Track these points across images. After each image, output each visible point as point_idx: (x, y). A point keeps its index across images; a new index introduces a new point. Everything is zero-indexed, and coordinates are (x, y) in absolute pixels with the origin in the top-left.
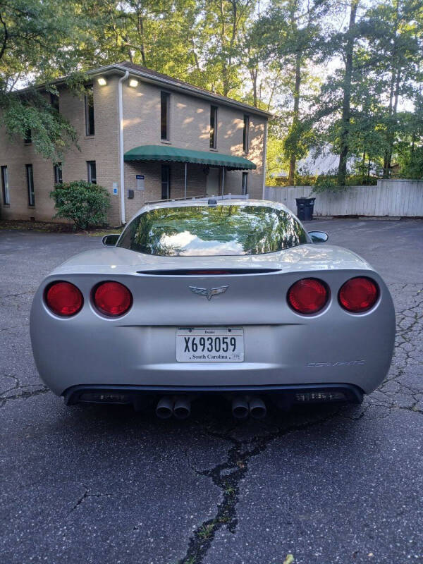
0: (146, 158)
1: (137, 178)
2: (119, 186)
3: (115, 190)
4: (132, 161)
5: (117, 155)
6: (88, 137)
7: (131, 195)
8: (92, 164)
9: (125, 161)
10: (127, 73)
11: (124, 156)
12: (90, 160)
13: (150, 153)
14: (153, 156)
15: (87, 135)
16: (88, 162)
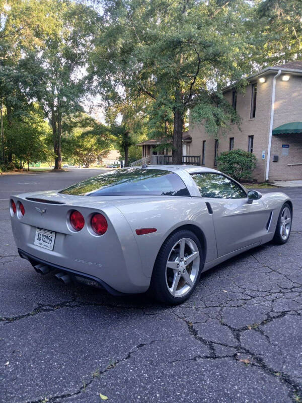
0: (288, 132)
1: (283, 147)
2: (266, 153)
3: (264, 155)
4: (277, 134)
5: (268, 130)
6: (252, 119)
7: (276, 159)
8: (251, 137)
9: (273, 135)
10: (280, 72)
11: (273, 131)
12: (250, 135)
13: (292, 128)
14: (294, 130)
15: (251, 118)
16: (249, 136)
